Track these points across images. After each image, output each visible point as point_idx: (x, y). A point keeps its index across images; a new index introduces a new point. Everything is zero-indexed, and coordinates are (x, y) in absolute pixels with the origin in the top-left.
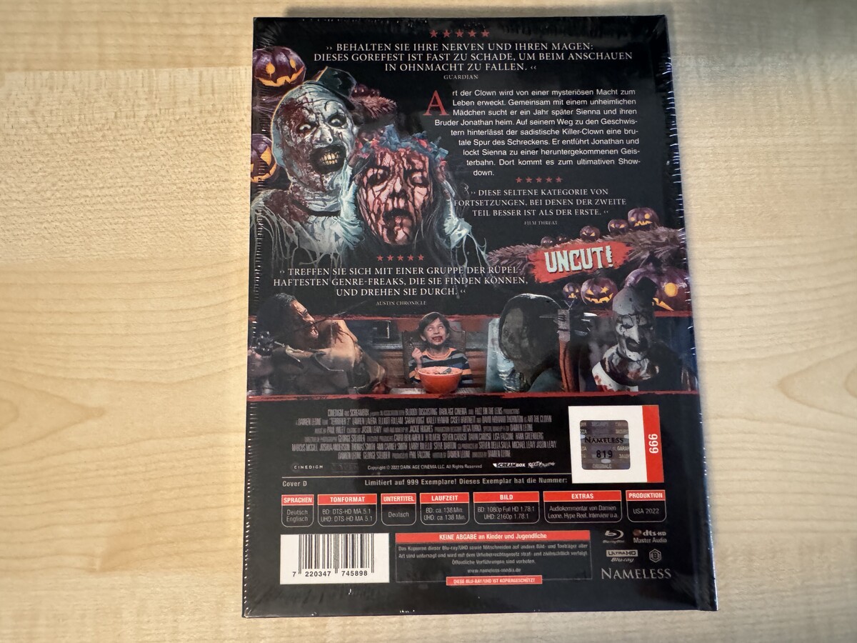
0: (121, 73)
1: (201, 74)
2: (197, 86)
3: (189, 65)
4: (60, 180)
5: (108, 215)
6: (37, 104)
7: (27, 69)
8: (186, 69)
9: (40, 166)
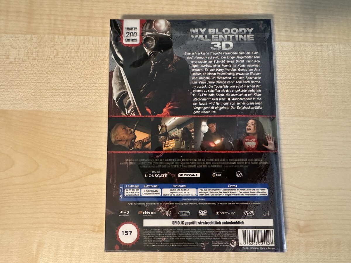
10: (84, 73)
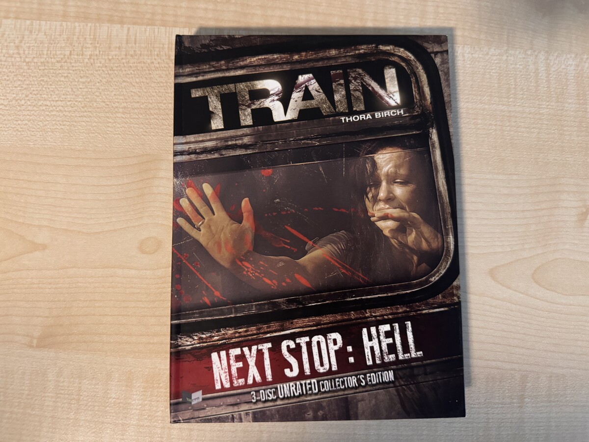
0: (77, 24)
1: (129, 29)
2: (125, 37)
3: (122, 23)
4: (31, 93)
5: (59, 119)
6: (21, 42)
7: (16, 18)
8: (119, 26)
9: (19, 83)
10: (28, 82)
